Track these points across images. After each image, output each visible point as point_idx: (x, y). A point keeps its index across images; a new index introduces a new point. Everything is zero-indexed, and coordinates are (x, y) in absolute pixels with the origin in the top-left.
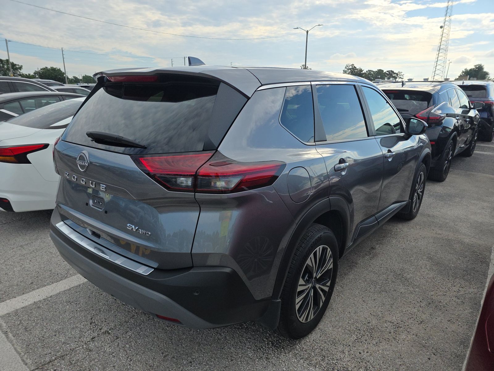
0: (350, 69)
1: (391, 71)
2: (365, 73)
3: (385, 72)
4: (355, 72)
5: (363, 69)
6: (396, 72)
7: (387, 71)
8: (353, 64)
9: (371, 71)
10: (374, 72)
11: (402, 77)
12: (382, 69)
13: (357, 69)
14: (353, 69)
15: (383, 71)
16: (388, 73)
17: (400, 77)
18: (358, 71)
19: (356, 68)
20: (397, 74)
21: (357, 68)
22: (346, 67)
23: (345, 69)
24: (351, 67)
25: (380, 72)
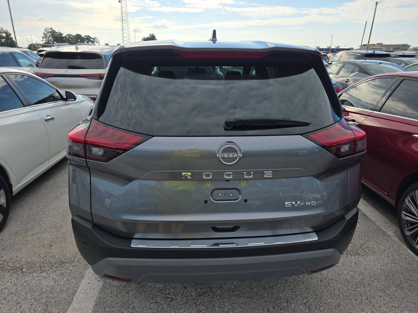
0: (50, 32)
1: (88, 36)
2: (65, 37)
3: (83, 37)
4: (55, 35)
5: (62, 33)
6: (93, 37)
7: (85, 36)
8: (51, 28)
9: (70, 35)
10: (73, 36)
11: (99, 42)
12: (80, 34)
13: (57, 33)
14: (53, 32)
15: (81, 35)
16: (86, 38)
17: (97, 41)
18: (58, 34)
19: (55, 31)
20: (94, 39)
21: (57, 31)
22: (45, 30)
23: (44, 32)
24: (50, 30)
25: (78, 36)
